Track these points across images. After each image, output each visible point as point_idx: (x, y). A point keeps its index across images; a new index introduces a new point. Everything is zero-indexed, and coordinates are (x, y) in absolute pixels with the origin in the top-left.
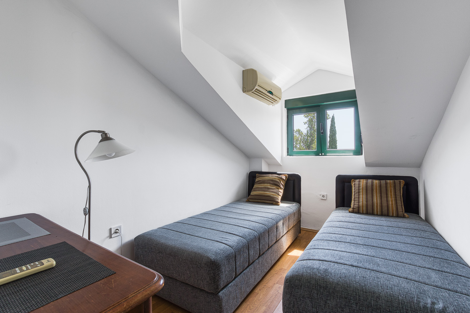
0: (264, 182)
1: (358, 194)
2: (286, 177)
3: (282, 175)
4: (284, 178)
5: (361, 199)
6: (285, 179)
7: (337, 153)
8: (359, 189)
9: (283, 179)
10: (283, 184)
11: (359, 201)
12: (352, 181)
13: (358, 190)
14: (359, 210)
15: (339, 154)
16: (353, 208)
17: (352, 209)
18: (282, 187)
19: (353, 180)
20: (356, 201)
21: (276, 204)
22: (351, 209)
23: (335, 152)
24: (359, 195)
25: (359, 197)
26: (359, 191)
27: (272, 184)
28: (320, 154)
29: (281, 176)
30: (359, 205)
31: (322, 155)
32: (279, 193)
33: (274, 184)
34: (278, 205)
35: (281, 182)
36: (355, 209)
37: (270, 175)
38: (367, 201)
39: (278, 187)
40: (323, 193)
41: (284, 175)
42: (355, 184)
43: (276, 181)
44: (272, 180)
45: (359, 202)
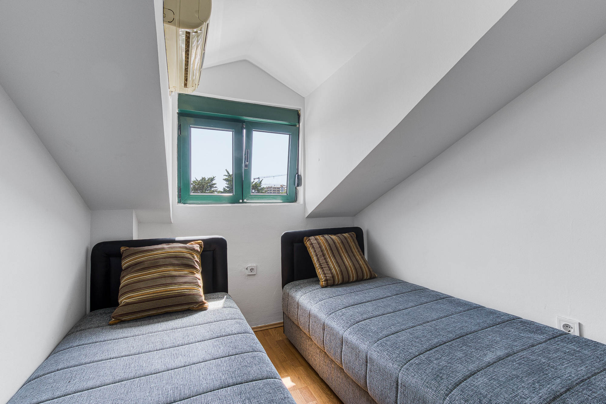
0: (155, 264)
1: (324, 257)
2: (201, 247)
3: (192, 243)
4: (197, 247)
5: (331, 264)
6: (199, 250)
7: (265, 199)
8: (321, 250)
9: (197, 251)
10: (198, 261)
11: (329, 267)
12: (304, 240)
13: (322, 252)
14: (334, 281)
15: (268, 200)
16: (326, 280)
17: (324, 281)
18: (198, 268)
19: (305, 238)
20: (326, 269)
21: (200, 307)
22: (323, 283)
23: (263, 198)
24: (325, 259)
25: (327, 262)
26: (324, 253)
27: (178, 265)
28: (241, 201)
29: (188, 245)
30: (332, 273)
31: (243, 202)
32: (197, 282)
33: (182, 264)
34: (205, 309)
35: (194, 257)
36: (330, 280)
37: (165, 246)
38: (339, 266)
39: (192, 270)
40: (250, 265)
41: (196, 243)
42: (311, 243)
43: (186, 258)
44: (176, 257)
45: (330, 270)
